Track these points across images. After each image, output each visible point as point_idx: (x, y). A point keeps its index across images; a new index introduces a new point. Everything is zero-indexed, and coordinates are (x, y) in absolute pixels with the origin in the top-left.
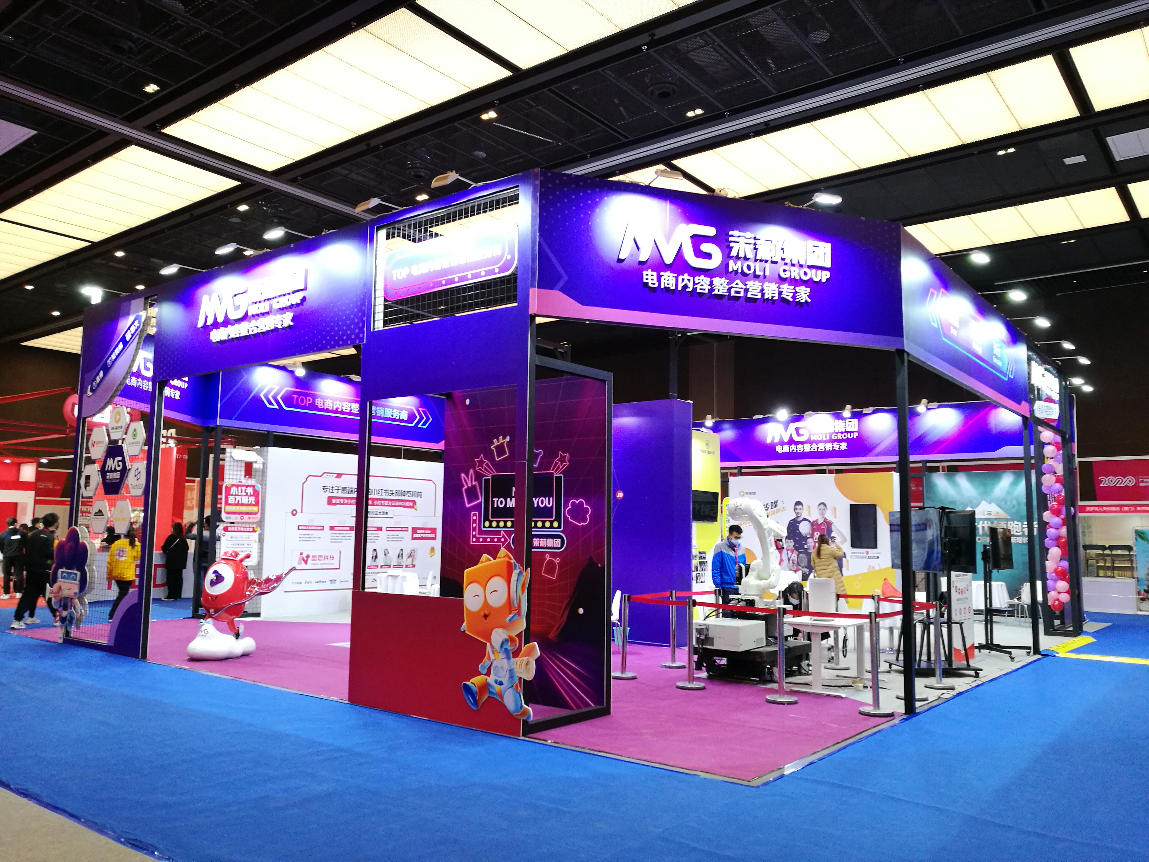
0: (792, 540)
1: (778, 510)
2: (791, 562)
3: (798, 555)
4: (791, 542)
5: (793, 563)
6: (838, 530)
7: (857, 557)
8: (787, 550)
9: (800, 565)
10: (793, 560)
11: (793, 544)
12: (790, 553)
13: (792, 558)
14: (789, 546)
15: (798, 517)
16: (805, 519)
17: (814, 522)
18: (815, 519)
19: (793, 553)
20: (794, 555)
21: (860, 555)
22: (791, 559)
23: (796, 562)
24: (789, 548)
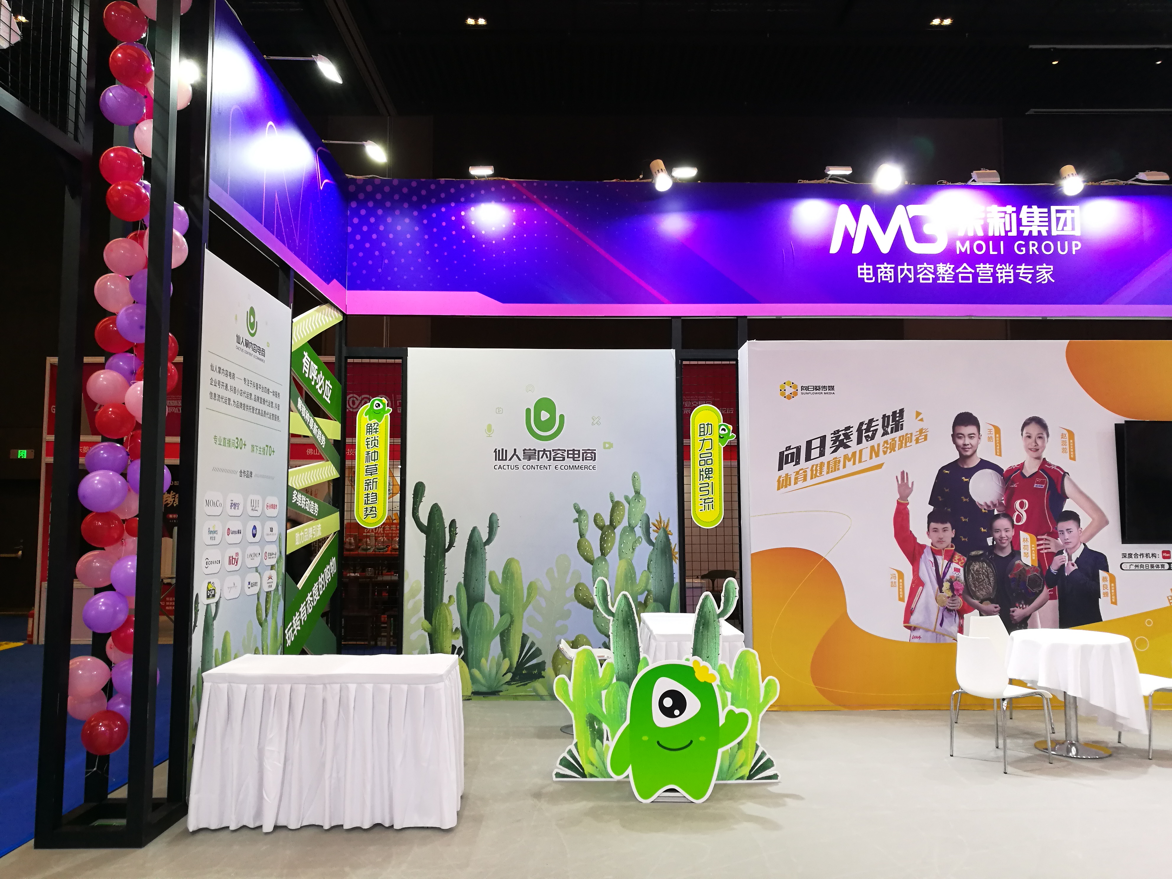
0: (948, 525)
1: (905, 441)
2: (946, 585)
3: (967, 568)
4: (945, 530)
5: (952, 588)
6: (1081, 493)
7: (1139, 567)
8: (935, 553)
9: (974, 596)
10: (951, 581)
11: (950, 534)
12: (942, 562)
13: (951, 573)
14: (940, 541)
15: (963, 458)
16: (984, 464)
17: (1011, 470)
18: (1015, 463)
19: (951, 561)
20: (954, 565)
21: (1145, 560)
22: (948, 577)
23: (960, 586)
24: (940, 546)
